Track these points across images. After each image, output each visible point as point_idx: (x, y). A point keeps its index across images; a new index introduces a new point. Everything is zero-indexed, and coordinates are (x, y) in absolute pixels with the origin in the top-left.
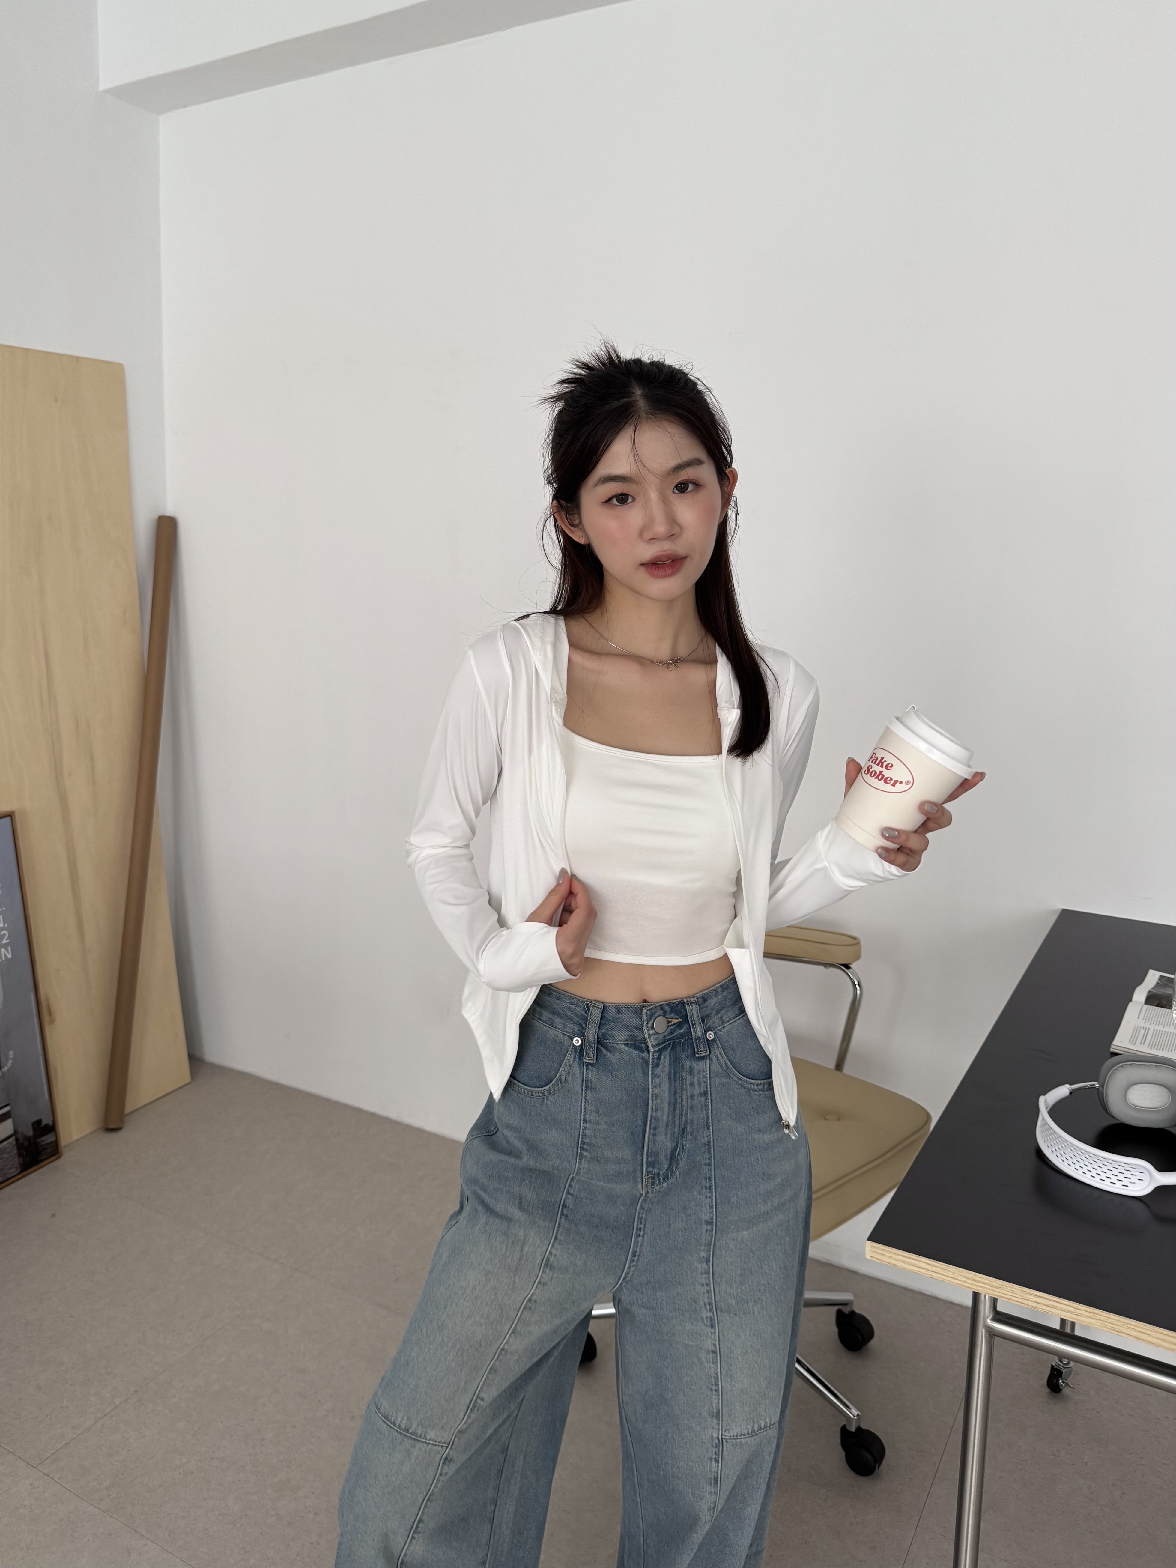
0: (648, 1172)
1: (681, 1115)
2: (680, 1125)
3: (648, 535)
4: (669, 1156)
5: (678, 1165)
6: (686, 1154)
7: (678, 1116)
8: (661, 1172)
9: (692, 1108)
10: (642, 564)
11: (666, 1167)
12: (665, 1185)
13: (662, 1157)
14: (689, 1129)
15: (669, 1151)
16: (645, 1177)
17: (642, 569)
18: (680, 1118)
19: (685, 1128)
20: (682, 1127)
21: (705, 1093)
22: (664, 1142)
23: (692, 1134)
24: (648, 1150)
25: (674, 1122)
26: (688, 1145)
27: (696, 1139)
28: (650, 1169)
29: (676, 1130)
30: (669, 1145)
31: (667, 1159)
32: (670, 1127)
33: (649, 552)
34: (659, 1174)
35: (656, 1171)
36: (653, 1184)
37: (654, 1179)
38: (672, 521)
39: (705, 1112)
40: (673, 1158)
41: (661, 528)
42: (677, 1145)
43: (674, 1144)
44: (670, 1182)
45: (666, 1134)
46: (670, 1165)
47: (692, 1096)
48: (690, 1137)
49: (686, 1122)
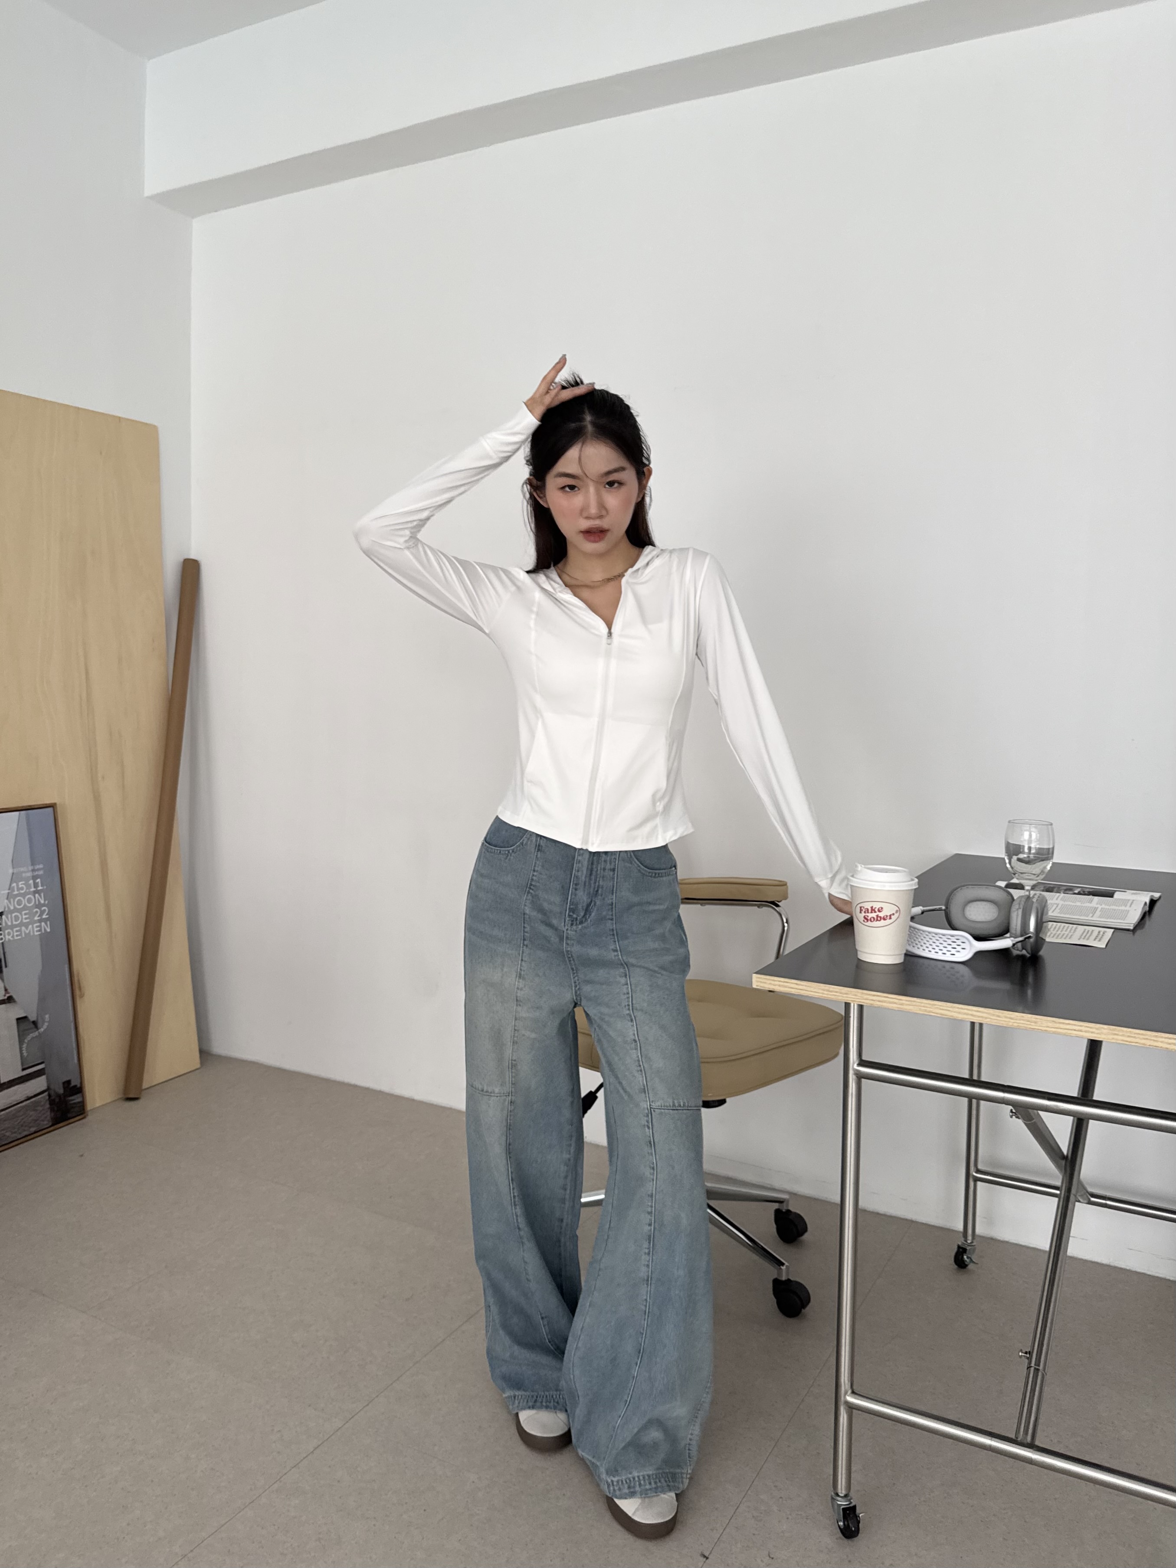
0: (569, 916)
1: (596, 880)
2: (594, 888)
3: (585, 515)
4: (585, 908)
5: (590, 915)
6: (596, 909)
7: (592, 882)
8: (578, 918)
9: (603, 877)
10: (582, 532)
11: (582, 914)
12: (580, 927)
13: (580, 907)
14: (600, 892)
15: (585, 904)
16: (567, 919)
17: (581, 535)
18: (595, 883)
19: (597, 891)
20: (596, 889)
21: (614, 870)
22: (582, 897)
23: (601, 895)
24: (571, 900)
25: (590, 884)
26: (598, 903)
27: (604, 899)
28: (571, 914)
29: (592, 890)
30: (585, 899)
31: (583, 909)
32: (587, 887)
33: (585, 524)
34: (576, 919)
35: (575, 916)
36: (572, 925)
37: (573, 922)
38: (602, 506)
39: (612, 882)
40: (587, 910)
41: (593, 510)
42: (591, 901)
43: (589, 900)
44: (583, 925)
45: (584, 891)
46: (585, 914)
47: (604, 869)
48: (600, 897)
49: (598, 887)
